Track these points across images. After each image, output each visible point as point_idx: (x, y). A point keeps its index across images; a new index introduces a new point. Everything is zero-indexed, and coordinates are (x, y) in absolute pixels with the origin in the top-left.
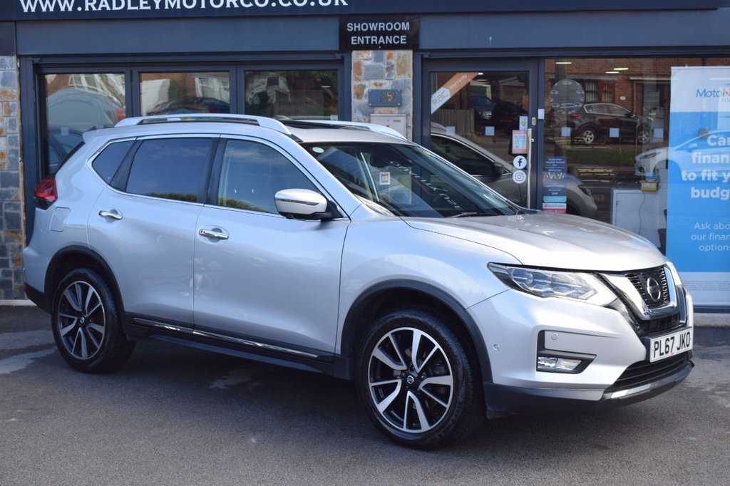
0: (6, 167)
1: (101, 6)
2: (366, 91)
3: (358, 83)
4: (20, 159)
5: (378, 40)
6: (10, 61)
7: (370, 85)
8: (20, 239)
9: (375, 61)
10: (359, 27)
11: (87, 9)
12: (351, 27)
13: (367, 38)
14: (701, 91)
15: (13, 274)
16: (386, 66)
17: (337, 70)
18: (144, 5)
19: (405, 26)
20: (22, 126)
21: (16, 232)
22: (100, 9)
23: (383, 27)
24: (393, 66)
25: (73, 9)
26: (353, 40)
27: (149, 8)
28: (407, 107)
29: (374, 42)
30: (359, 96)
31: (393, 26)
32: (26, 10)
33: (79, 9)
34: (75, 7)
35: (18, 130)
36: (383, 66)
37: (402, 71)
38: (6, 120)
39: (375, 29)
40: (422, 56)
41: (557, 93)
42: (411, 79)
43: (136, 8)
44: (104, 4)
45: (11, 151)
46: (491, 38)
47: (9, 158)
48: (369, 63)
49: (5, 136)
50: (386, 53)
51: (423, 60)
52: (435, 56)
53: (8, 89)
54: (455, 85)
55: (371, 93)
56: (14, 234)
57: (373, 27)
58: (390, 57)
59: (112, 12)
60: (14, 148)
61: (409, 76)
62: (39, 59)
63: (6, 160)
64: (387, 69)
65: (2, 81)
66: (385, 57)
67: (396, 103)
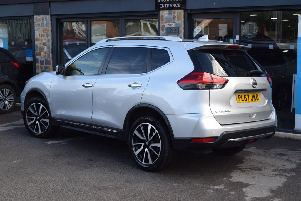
0: (47, 57)
2: (165, 28)
3: (162, 24)
4: (51, 54)
5: (170, 6)
6: (48, 17)
7: (167, 25)
9: (169, 15)
10: (162, 0)
12: (160, 0)
13: (166, 5)
16: (173, 17)
20: (52, 42)
24: (175, 17)
26: (160, 6)
28: (181, 34)
29: (168, 6)
30: (163, 30)
35: (50, 43)
36: (172, 17)
37: (179, 19)
38: (47, 39)
39: (169, 1)
40: (188, 12)
45: (48, 51)
46: (214, 4)
47: (48, 54)
48: (166, 15)
49: (46, 46)
50: (173, 11)
51: (188, 14)
52: (193, 12)
53: (48, 28)
54: (203, 25)
55: (167, 28)
58: (174, 13)
61: (182, 21)
62: (57, 16)
63: (47, 55)
64: (173, 18)
65: (46, 25)
66: (173, 13)
67: (176, 33)
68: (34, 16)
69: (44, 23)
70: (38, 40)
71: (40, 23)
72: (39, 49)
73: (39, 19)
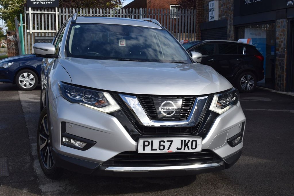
4: (286, 49)
6: (285, 20)
21: (283, 72)
32: (288, 5)
35: (285, 41)
38: (284, 38)
45: (284, 47)
49: (283, 43)
53: (285, 29)
63: (283, 50)
65: (284, 27)
68: (276, 20)
69: (282, 26)
70: (278, 38)
71: (280, 25)
72: (278, 46)
73: (280, 22)
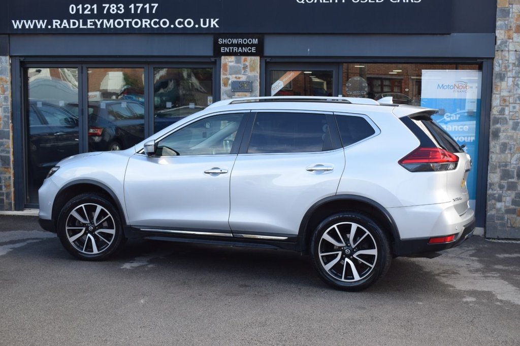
0: (2, 126)
1: (63, 25)
2: (230, 82)
3: (225, 77)
4: (10, 121)
5: (238, 50)
6: (5, 59)
7: (232, 78)
8: (10, 173)
9: (236, 63)
10: (226, 41)
11: (54, 27)
12: (221, 41)
13: (231, 48)
14: (440, 86)
15: (5, 194)
16: (243, 66)
17: (212, 68)
18: (91, 25)
19: (255, 41)
20: (12, 101)
21: (7, 168)
22: (62, 27)
23: (241, 41)
24: (247, 66)
25: (45, 27)
26: (222, 50)
27: (93, 27)
28: (256, 92)
29: (235, 51)
30: (225, 85)
31: (248, 41)
32: (15, 27)
33: (49, 27)
34: (46, 26)
35: (9, 103)
36: (241, 66)
37: (253, 69)
38: (2, 96)
39: (236, 43)
40: (266, 60)
41: (350, 85)
42: (258, 75)
43: (86, 27)
44: (65, 24)
45: (5, 116)
46: (309, 50)
47: (3, 121)
48: (232, 64)
50: (243, 58)
51: (267, 63)
52: (274, 60)
53: (4, 77)
54: (286, 79)
55: (233, 83)
56: (6, 169)
57: (235, 41)
58: (245, 60)
59: (70, 29)
60: (7, 114)
61: (257, 73)
62: (24, 58)
63: (1, 122)
64: (243, 68)
66: (242, 61)
67: (249, 89)
